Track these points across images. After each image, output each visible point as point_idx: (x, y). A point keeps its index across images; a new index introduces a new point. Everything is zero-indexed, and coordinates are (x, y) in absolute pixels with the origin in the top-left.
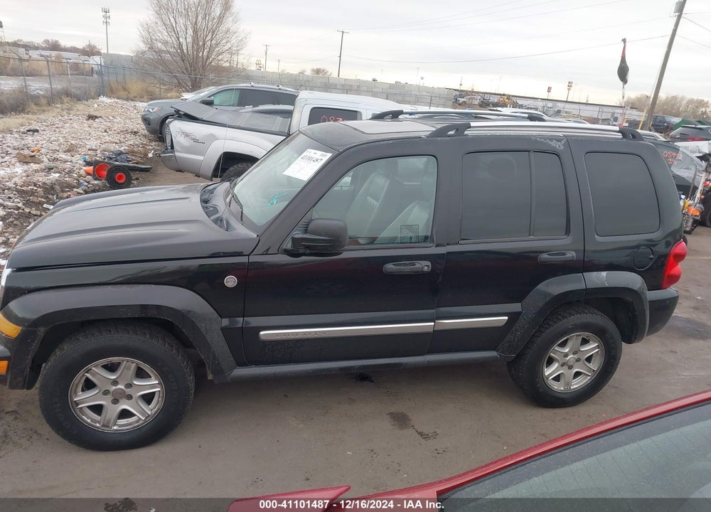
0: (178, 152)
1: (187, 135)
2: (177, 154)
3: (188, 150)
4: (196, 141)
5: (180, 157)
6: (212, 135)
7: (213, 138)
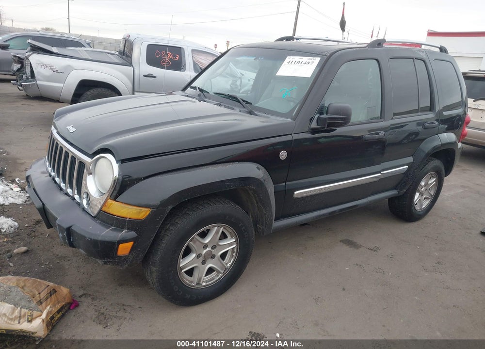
0: (39, 80)
1: (47, 66)
2: (39, 82)
3: (49, 79)
4: (55, 71)
5: (41, 85)
6: (69, 66)
7: (70, 68)
